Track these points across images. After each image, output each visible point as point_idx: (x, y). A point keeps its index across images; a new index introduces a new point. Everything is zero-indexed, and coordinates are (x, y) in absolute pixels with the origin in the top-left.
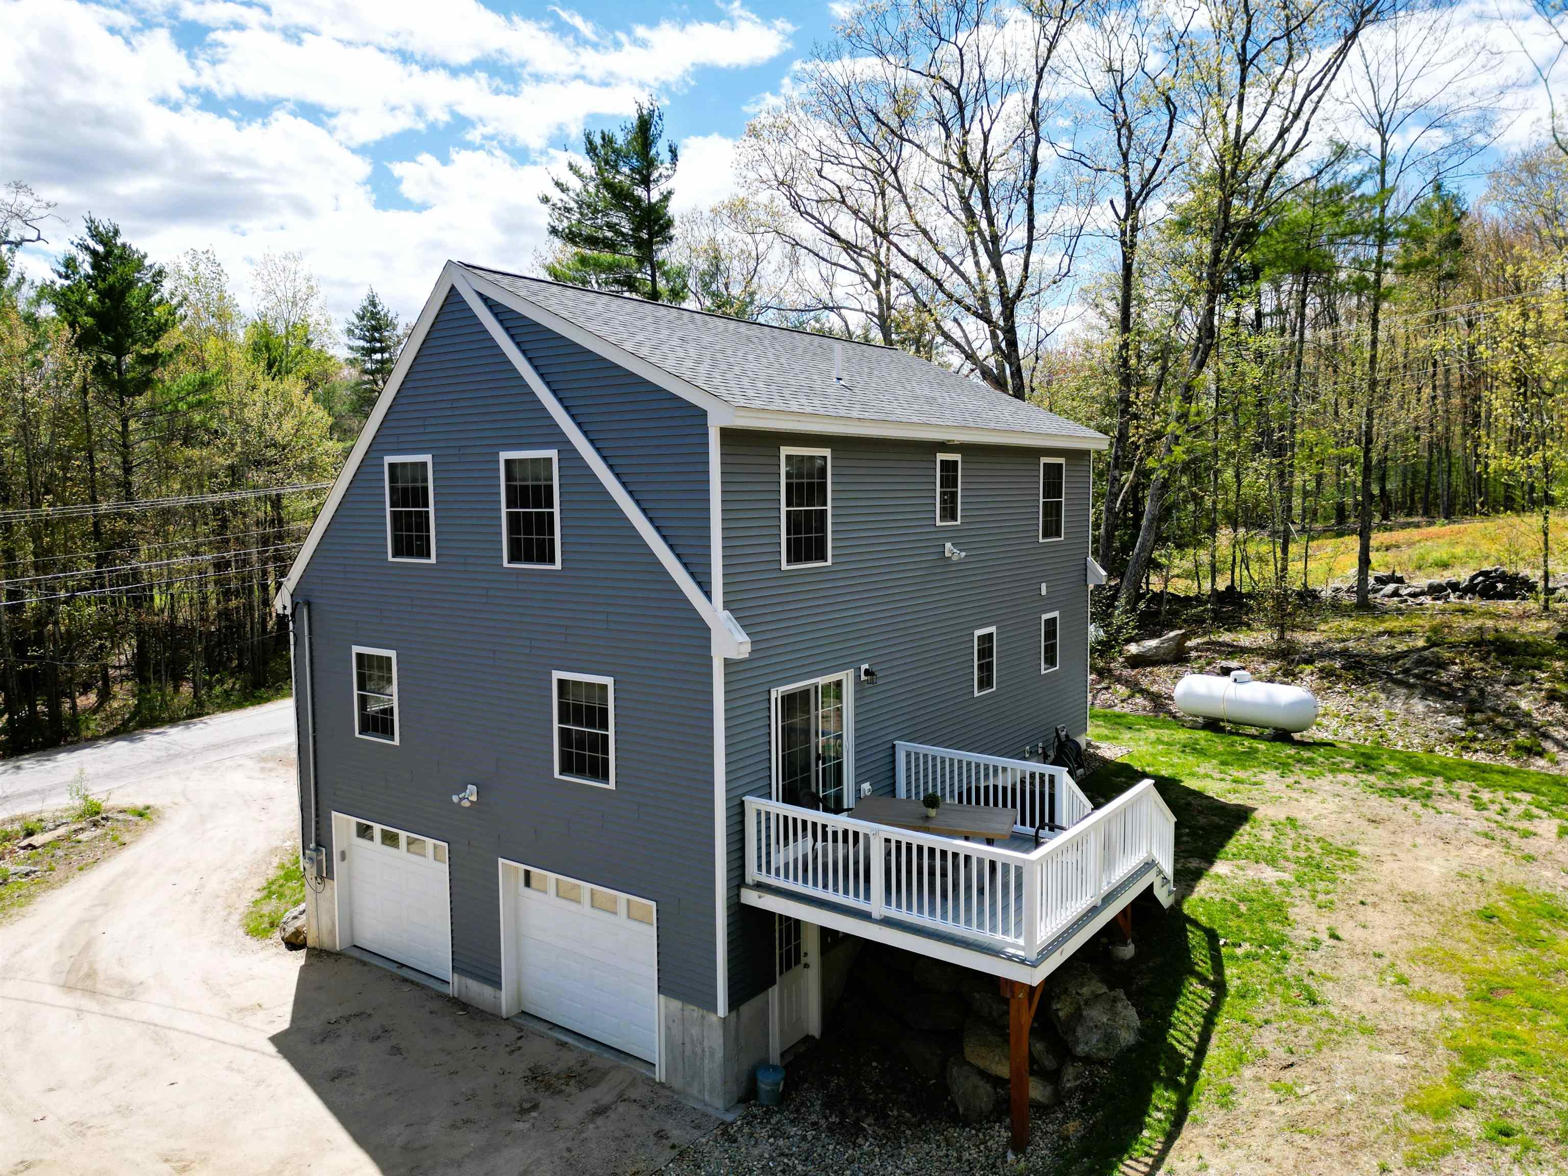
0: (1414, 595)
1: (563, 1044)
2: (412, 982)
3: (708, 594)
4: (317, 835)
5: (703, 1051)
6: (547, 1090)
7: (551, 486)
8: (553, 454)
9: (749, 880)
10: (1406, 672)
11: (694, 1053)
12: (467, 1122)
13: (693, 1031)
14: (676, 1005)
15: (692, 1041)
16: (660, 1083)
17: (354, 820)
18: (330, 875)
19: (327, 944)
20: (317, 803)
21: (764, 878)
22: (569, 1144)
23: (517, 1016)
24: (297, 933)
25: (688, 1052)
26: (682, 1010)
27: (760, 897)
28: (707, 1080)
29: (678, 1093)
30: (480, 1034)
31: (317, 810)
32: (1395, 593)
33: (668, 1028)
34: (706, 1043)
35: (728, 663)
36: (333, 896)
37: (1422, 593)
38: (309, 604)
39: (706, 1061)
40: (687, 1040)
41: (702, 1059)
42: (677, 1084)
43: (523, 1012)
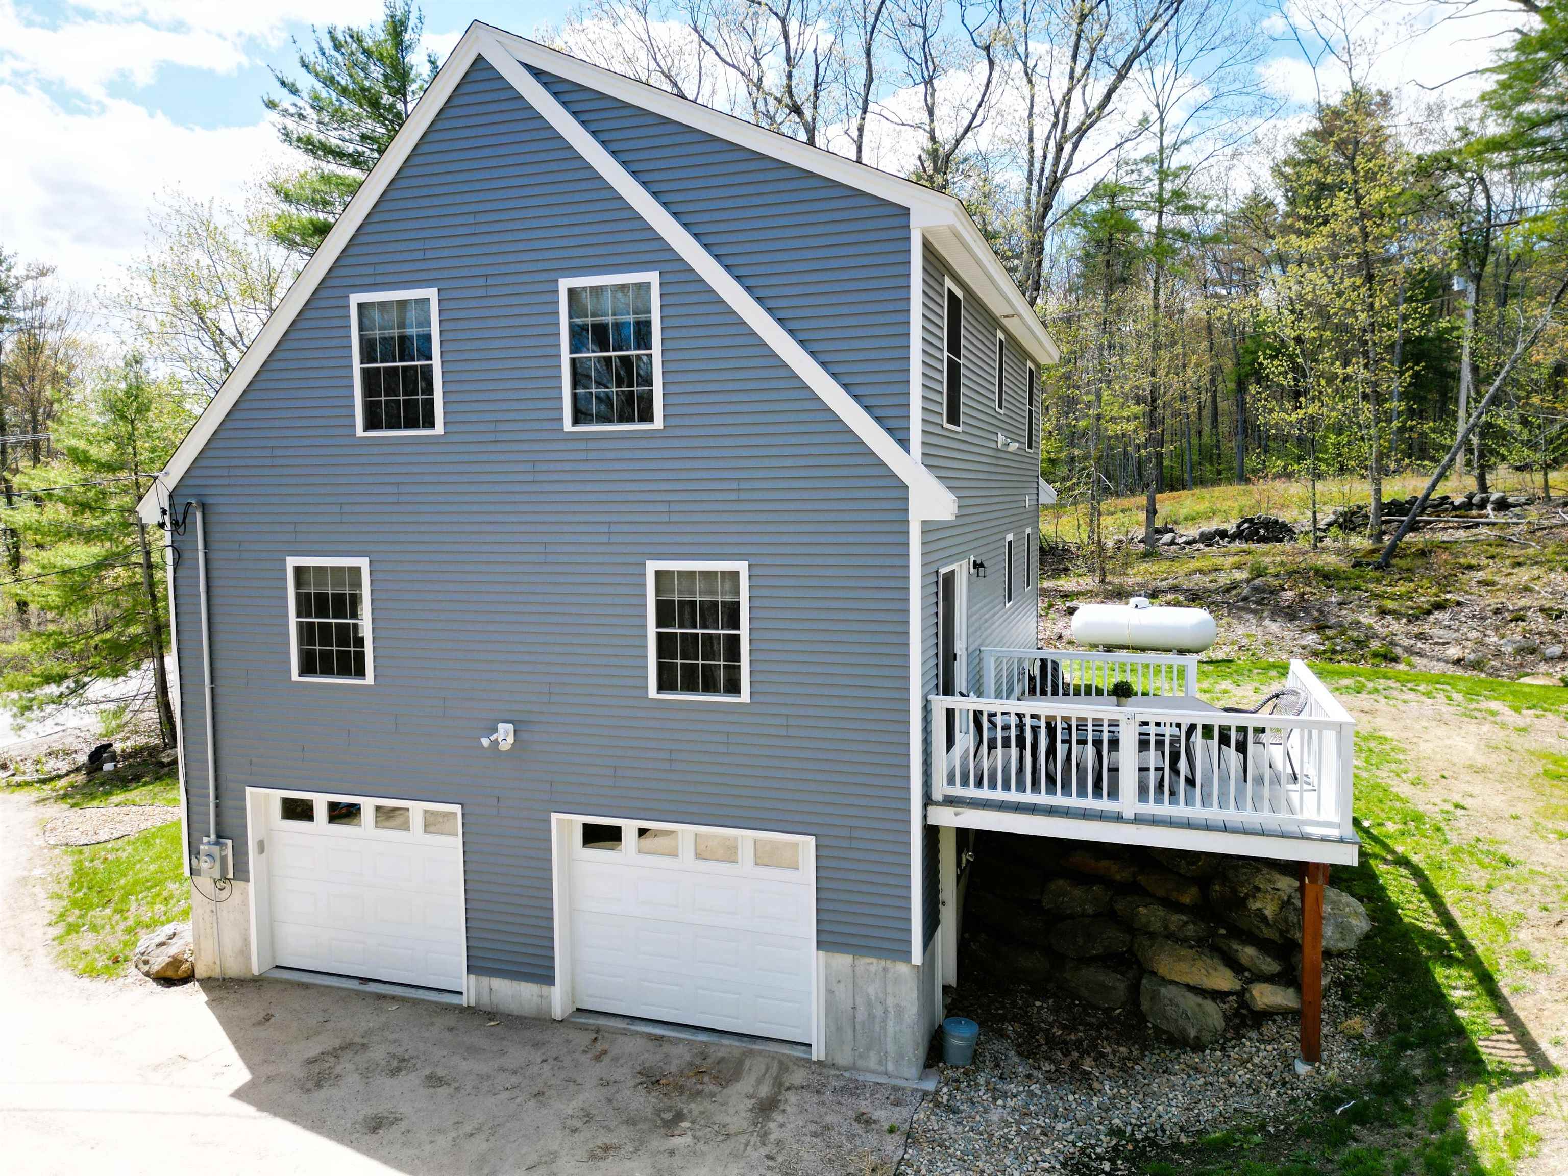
0: (1189, 543)
1: (659, 1039)
2: (393, 998)
3: (904, 443)
4: (218, 823)
5: (886, 1011)
6: (681, 1094)
7: (648, 323)
8: (653, 277)
9: (937, 796)
10: (1245, 599)
11: (871, 1016)
12: (607, 1149)
13: (871, 990)
14: (843, 961)
15: (869, 1004)
16: (819, 1062)
17: (280, 794)
18: (241, 873)
19: (234, 969)
20: (216, 779)
21: (958, 791)
22: (763, 1151)
23: (572, 1015)
24: (176, 962)
25: (861, 1015)
26: (853, 966)
27: (956, 814)
28: (891, 1048)
29: (846, 1069)
30: (537, 1045)
31: (217, 788)
32: (1172, 543)
33: (830, 992)
34: (890, 1001)
35: (928, 528)
36: (245, 903)
37: (1195, 541)
38: (204, 507)
39: (890, 1023)
40: (860, 1001)
41: (884, 1021)
42: (844, 1058)
43: (578, 1010)
